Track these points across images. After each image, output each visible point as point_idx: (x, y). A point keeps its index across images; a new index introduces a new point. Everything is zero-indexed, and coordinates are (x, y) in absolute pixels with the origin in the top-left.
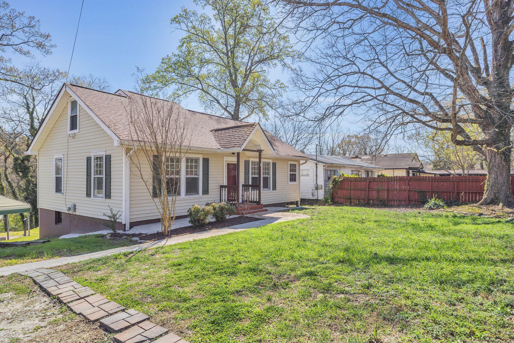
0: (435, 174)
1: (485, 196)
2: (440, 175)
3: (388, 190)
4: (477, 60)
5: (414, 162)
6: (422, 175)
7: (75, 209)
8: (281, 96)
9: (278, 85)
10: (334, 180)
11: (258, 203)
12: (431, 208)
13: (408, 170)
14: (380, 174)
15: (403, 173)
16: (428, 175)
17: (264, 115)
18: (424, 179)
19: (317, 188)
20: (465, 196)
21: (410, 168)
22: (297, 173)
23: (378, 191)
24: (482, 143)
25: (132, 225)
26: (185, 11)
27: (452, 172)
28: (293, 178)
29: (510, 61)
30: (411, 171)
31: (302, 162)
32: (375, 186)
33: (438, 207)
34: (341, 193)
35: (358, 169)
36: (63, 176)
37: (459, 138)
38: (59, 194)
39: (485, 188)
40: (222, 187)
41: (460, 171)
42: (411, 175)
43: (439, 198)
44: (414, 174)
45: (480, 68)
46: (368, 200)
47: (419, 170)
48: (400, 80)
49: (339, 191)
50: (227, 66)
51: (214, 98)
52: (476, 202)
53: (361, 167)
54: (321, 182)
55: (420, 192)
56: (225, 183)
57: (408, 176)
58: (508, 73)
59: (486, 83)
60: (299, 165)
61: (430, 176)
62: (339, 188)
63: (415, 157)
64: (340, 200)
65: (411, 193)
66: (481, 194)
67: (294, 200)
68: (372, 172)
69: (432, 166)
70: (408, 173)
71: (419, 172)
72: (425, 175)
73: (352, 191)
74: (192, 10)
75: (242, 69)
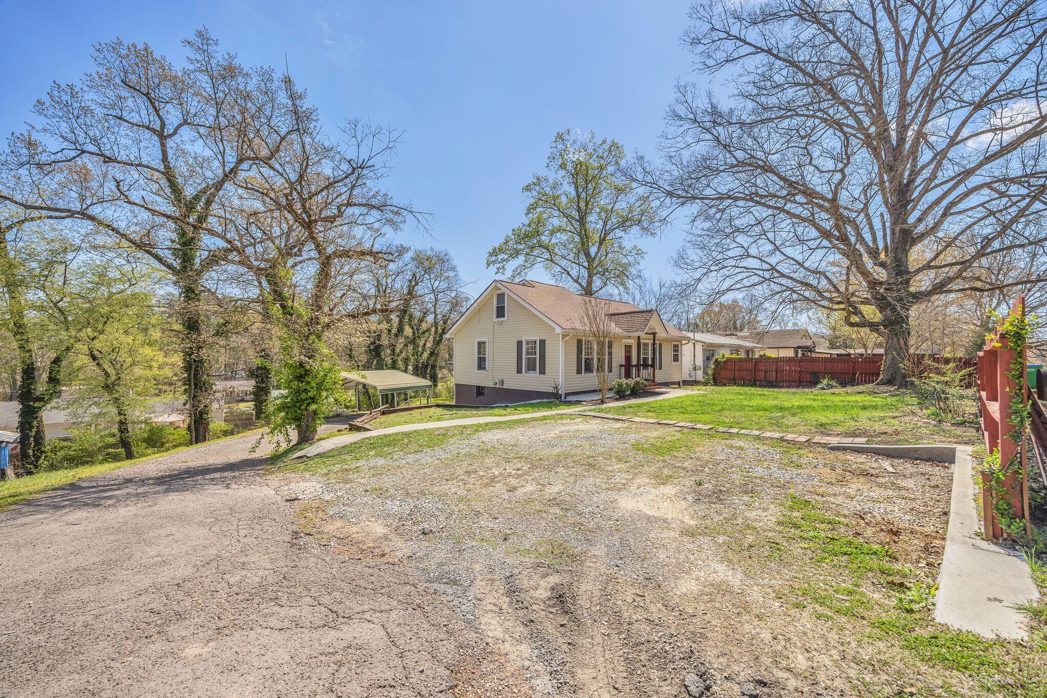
0: (831, 354)
1: (881, 377)
2: (838, 355)
3: (777, 371)
4: (874, 240)
5: (804, 339)
6: (814, 355)
7: (503, 383)
8: (638, 263)
9: (634, 252)
10: (717, 360)
11: (654, 381)
12: (823, 389)
13: (796, 349)
14: (762, 354)
15: (790, 353)
16: (821, 356)
17: (626, 288)
18: (816, 360)
19: (695, 369)
20: (862, 377)
21: (799, 347)
22: (679, 353)
23: (766, 372)
24: (878, 324)
25: (567, 395)
26: (538, 179)
27: (852, 351)
28: (676, 358)
29: (909, 243)
30: (800, 350)
31: (684, 342)
32: (762, 367)
33: (832, 387)
34: (723, 374)
35: (736, 349)
36: (488, 356)
37: (855, 319)
38: (481, 371)
39: (882, 369)
40: (621, 366)
41: (862, 351)
42: (800, 355)
43: (832, 378)
44: (803, 354)
45: (877, 249)
46: (754, 381)
47: (810, 349)
48: (789, 258)
49: (722, 372)
50: (579, 234)
51: (564, 269)
52: (873, 382)
53: (741, 347)
54: (700, 362)
55: (813, 373)
56: (623, 363)
57: (797, 356)
58: (906, 256)
59: (883, 265)
60: (682, 345)
61: (823, 356)
62: (722, 369)
63: (806, 334)
64: (723, 381)
65: (802, 373)
66: (878, 374)
67: (676, 380)
68: (752, 351)
69: (827, 344)
70: (797, 353)
71: (811, 351)
72: (817, 355)
73: (736, 372)
74: (544, 176)
75: (596, 237)
